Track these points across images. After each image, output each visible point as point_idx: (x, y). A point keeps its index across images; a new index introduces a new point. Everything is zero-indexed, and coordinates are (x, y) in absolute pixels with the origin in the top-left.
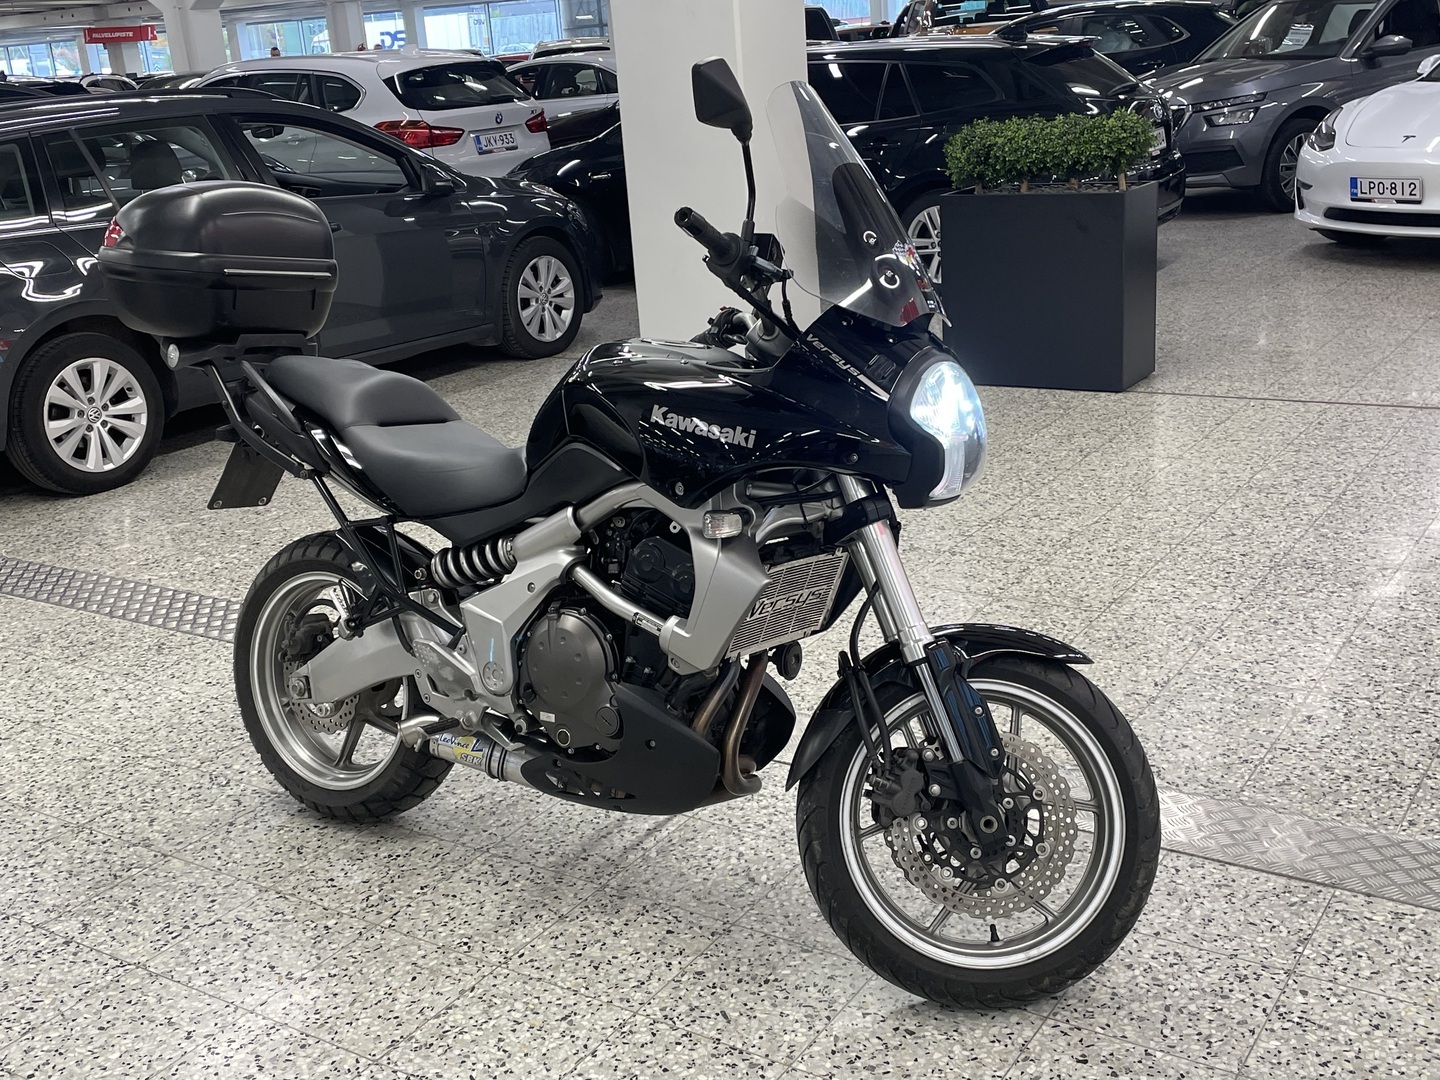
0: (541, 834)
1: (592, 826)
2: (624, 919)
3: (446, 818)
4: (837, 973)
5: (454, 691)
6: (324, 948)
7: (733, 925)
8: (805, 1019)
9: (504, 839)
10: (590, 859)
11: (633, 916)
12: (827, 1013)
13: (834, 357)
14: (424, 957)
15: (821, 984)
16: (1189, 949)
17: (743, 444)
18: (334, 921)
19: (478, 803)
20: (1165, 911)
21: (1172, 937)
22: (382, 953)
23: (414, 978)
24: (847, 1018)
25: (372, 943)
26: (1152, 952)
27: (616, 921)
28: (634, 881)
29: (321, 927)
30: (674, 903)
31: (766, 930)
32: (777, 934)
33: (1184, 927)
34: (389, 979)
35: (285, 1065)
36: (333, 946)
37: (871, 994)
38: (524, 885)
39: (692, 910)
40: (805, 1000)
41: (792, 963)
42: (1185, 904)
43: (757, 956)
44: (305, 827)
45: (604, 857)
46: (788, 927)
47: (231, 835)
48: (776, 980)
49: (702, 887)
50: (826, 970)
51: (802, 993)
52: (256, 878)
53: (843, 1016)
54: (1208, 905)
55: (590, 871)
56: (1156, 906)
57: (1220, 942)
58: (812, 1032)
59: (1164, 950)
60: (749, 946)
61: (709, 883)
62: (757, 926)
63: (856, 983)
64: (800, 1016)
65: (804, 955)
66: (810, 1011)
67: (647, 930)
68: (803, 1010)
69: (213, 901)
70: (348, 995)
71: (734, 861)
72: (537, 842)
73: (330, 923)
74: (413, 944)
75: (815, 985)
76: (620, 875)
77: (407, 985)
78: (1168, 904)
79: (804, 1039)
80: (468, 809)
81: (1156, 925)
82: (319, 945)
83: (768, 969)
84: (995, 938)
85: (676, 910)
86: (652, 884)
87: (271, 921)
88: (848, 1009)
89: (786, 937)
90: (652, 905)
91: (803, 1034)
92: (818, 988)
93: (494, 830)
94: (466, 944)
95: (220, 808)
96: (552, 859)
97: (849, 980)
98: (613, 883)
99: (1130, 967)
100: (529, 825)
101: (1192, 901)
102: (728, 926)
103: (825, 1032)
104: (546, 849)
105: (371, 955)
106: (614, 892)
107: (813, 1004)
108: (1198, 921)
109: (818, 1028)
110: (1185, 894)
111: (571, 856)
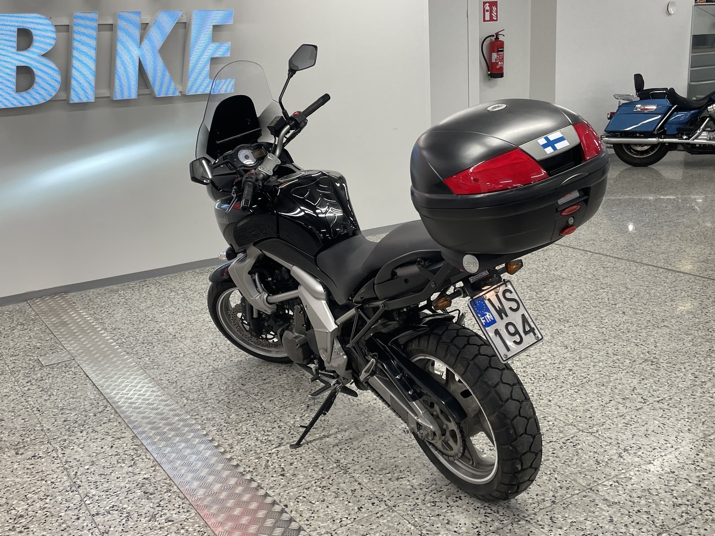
0: (379, 448)
1: (352, 446)
2: (369, 404)
3: (423, 470)
9: (398, 450)
10: (364, 430)
11: (364, 404)
19: (402, 475)
27: (372, 404)
28: (353, 416)
30: (345, 405)
38: (400, 425)
39: (341, 401)
45: (358, 429)
55: (367, 426)
67: (363, 399)
71: (307, 415)
72: (383, 444)
76: (357, 420)
80: (408, 473)
86: (347, 414)
90: (354, 406)
93: (401, 456)
96: (381, 434)
98: (363, 417)
100: (382, 454)
104: (381, 439)
106: (365, 414)
111: (371, 433)
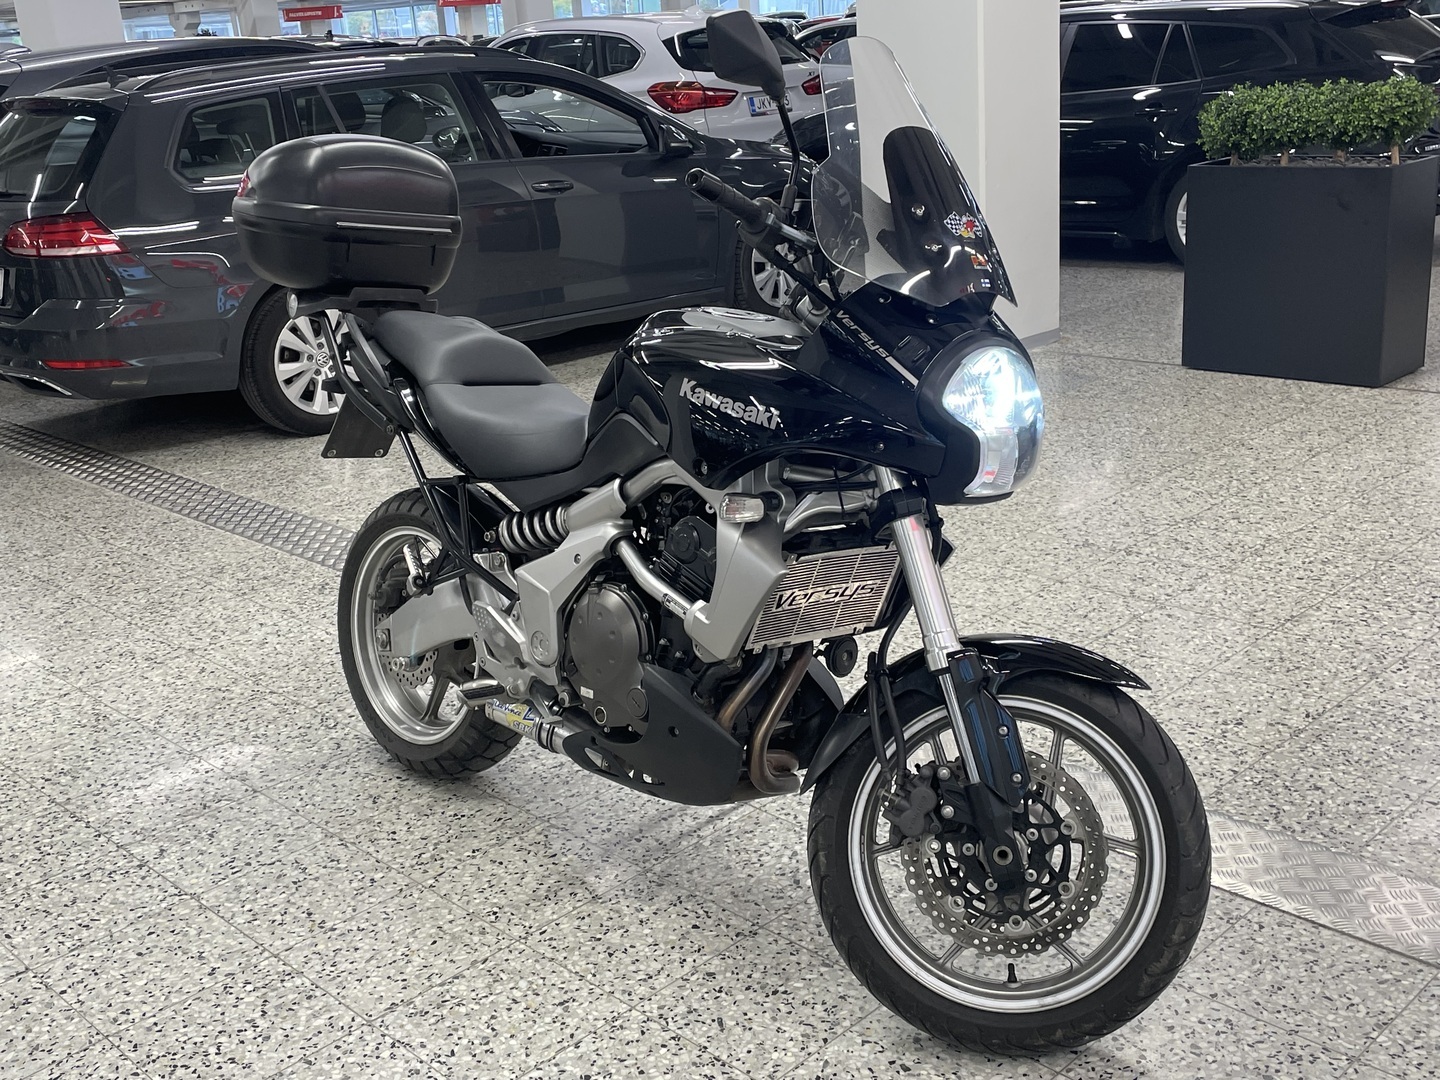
0: (604, 810)
1: (657, 807)
2: (654, 908)
3: (521, 783)
4: (852, 993)
5: (505, 658)
6: (363, 901)
7: (761, 927)
8: (801, 1039)
9: (567, 810)
10: (644, 840)
11: (664, 905)
12: (825, 1035)
13: (864, 336)
14: (451, 922)
15: (830, 1003)
16: (1244, 1018)
17: (766, 424)
18: (381, 875)
19: (556, 771)
20: (1231, 971)
21: (1230, 1002)
22: (415, 912)
23: (435, 942)
24: (845, 1043)
25: (409, 901)
26: (1201, 1016)
27: (646, 908)
28: (679, 869)
29: (367, 880)
30: (711, 897)
31: (793, 938)
32: (803, 943)
33: (1247, 992)
34: (411, 940)
35: (286, 1014)
36: (372, 900)
37: (878, 1021)
38: (571, 860)
39: (725, 907)
40: (808, 1017)
41: (808, 977)
42: (1258, 966)
43: (774, 964)
44: (388, 777)
45: (657, 840)
46: (817, 937)
47: (320, 778)
48: (785, 992)
49: (743, 884)
50: (840, 989)
51: (807, 1010)
52: (327, 823)
53: (841, 1041)
54: (1283, 970)
55: (640, 851)
56: (1224, 964)
57: (1284, 1014)
58: (803, 1053)
59: (1216, 1015)
60: (770, 952)
61: (753, 880)
62: (785, 932)
63: (867, 1007)
64: (797, 1034)
65: (823, 969)
66: (809, 1030)
67: (674, 921)
68: (803, 1027)
69: (281, 841)
70: (367, 951)
71: (785, 860)
72: (598, 818)
73: (377, 876)
74: (445, 908)
75: (824, 1003)
76: (667, 861)
77: (426, 948)
78: (1237, 963)
79: (793, 1059)
80: (544, 775)
81: (1216, 985)
82: (359, 898)
83: (780, 978)
84: (1012, 978)
85: (711, 904)
86: (696, 874)
87: (325, 867)
88: (848, 1034)
89: (811, 947)
90: (688, 897)
91: (794, 1055)
92: (825, 1006)
93: (561, 800)
94: (495, 913)
95: (320, 750)
96: (606, 836)
97: (860, 1003)
98: (658, 869)
99: (1171, 1028)
100: (596, 798)
101: (1267, 964)
102: (756, 928)
103: (817, 1056)
104: (604, 826)
105: (403, 914)
106: (655, 878)
107: (815, 1024)
108: (1266, 987)
109: (811, 1050)
110: (1261, 955)
111: (626, 835)
